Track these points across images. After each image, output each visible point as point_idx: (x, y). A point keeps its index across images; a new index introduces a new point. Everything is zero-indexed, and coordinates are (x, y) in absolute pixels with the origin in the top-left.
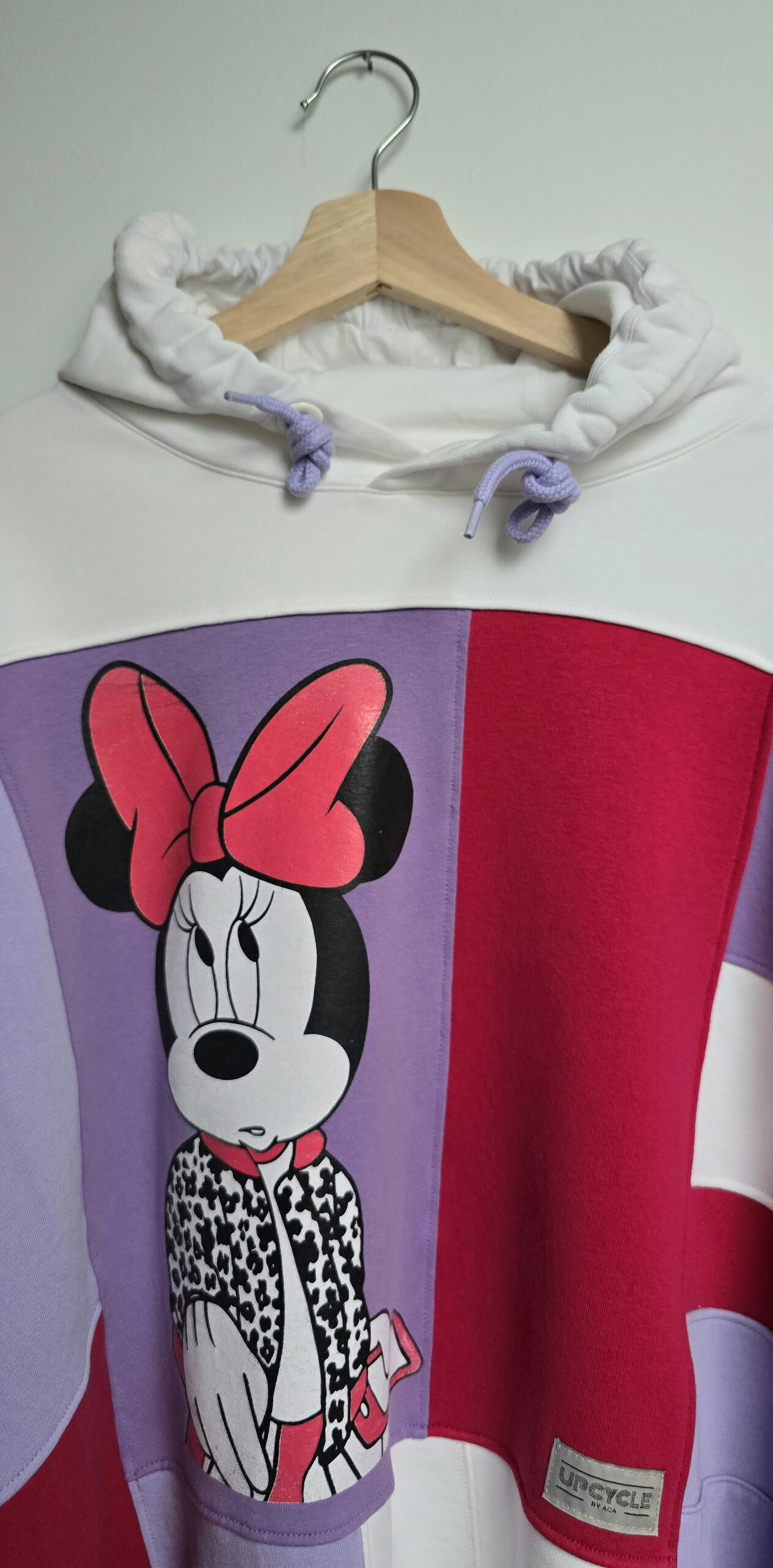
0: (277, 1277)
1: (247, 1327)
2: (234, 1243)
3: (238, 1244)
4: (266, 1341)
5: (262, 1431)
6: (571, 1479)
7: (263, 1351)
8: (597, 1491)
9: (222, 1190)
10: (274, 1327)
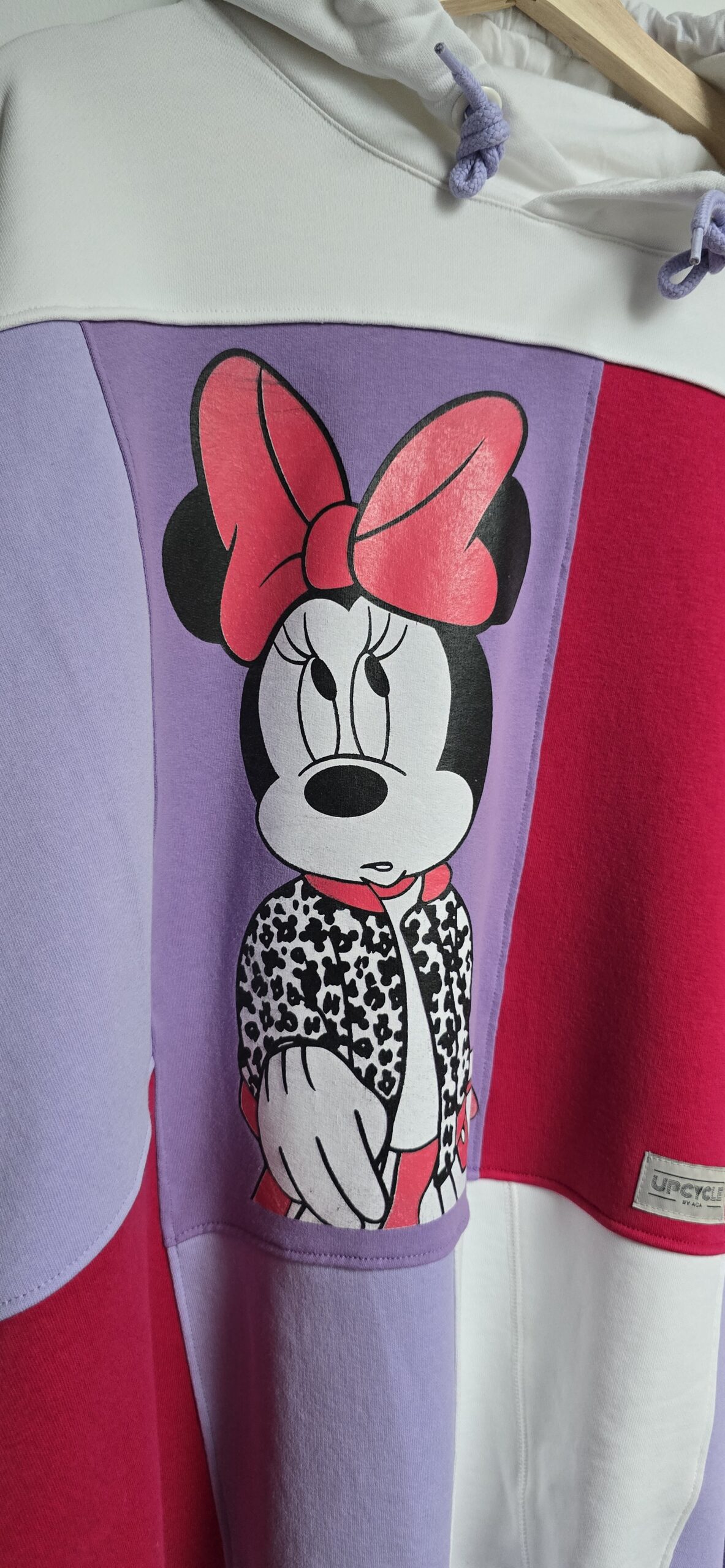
0: (400, 1009)
1: (361, 1063)
2: (347, 982)
3: (353, 982)
4: (386, 1074)
5: (377, 1164)
6: (664, 1184)
7: (381, 1085)
8: (688, 1191)
9: (336, 929)
10: (396, 1059)
